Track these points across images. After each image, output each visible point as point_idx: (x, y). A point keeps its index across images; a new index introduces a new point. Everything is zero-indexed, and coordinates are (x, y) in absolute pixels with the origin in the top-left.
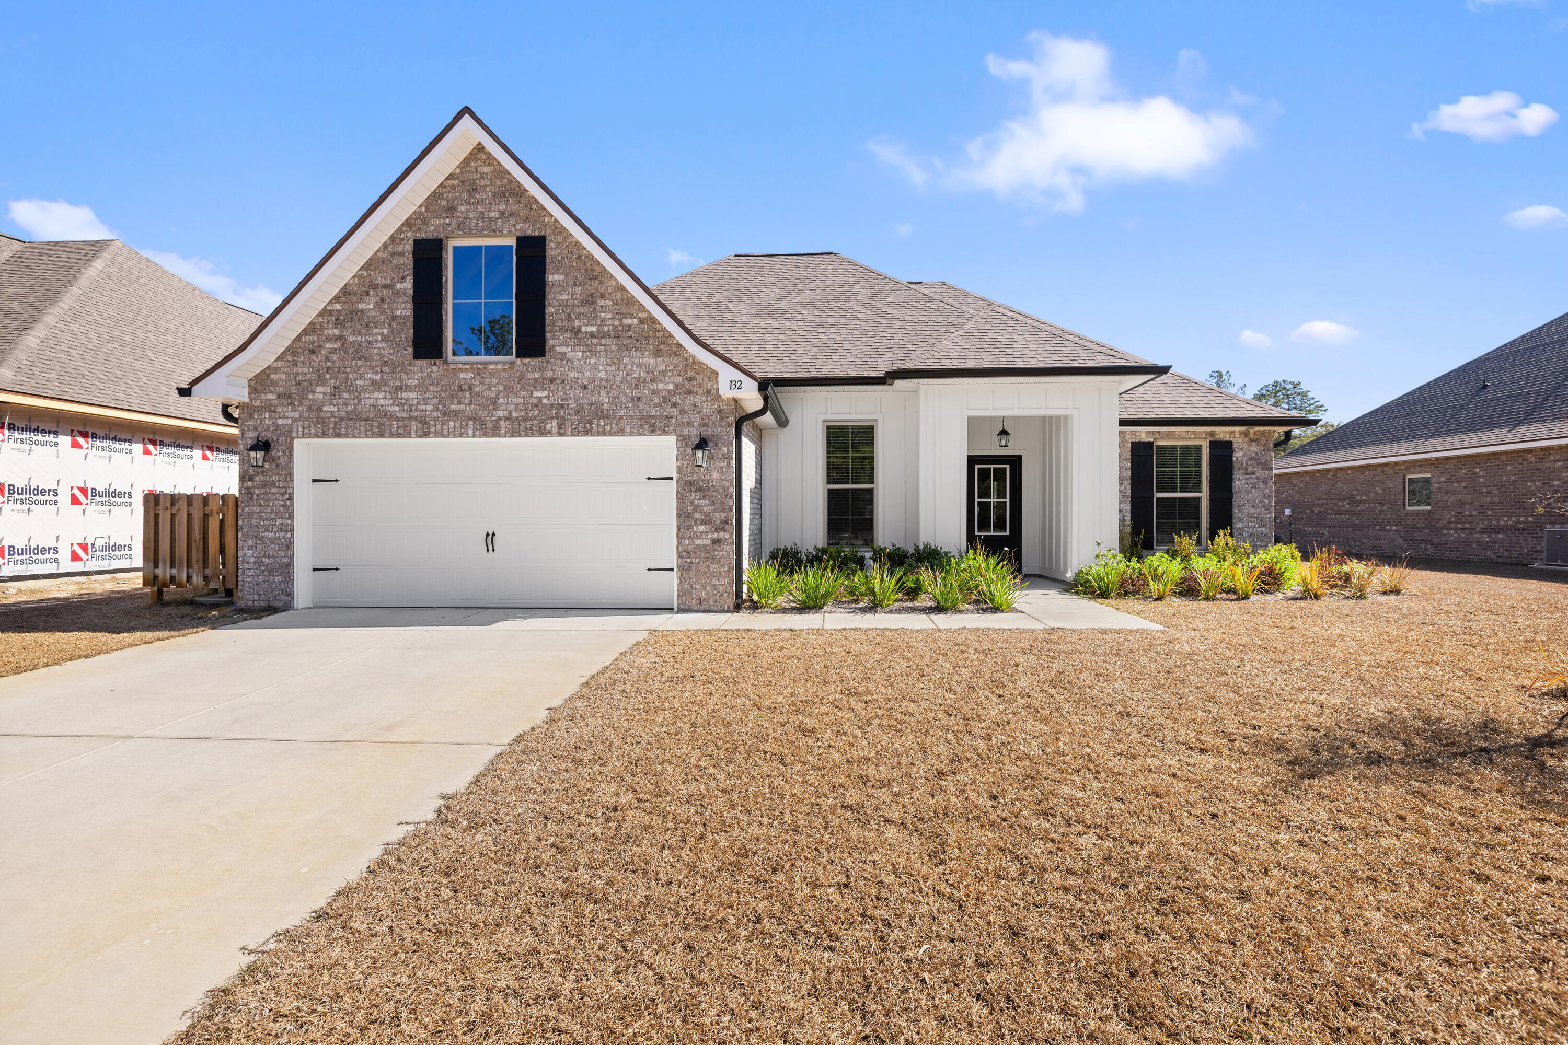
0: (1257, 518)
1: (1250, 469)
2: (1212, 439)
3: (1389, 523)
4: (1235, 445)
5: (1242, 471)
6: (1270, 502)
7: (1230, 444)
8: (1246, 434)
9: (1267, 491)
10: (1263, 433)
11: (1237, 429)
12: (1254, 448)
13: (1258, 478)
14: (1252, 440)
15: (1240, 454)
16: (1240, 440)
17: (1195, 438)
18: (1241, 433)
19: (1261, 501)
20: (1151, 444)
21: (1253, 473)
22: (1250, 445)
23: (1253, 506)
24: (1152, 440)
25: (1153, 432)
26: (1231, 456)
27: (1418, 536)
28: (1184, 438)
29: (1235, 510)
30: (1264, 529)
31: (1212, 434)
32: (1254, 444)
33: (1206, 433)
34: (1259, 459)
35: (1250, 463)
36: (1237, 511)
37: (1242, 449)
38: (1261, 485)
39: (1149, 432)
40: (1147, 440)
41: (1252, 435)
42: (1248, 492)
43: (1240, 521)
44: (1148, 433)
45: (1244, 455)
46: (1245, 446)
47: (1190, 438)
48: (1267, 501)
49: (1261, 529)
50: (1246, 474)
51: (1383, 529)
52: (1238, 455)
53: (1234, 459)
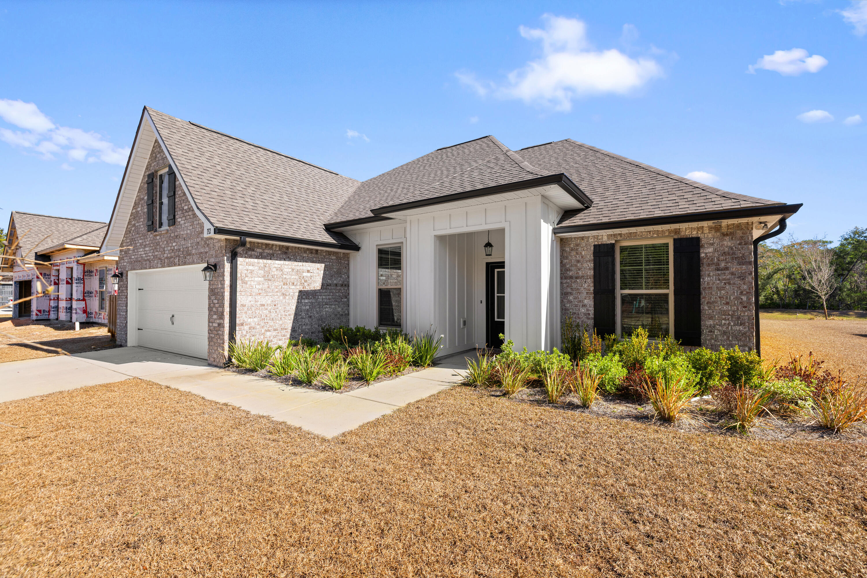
0: (732, 316)
1: (723, 265)
2: (676, 237)
4: (703, 241)
5: (713, 267)
6: (749, 299)
7: (698, 239)
8: (717, 229)
9: (745, 287)
10: (739, 226)
11: (705, 224)
12: (728, 242)
13: (732, 274)
14: (724, 235)
15: (711, 250)
16: (710, 236)
17: (658, 237)
18: (710, 228)
19: (737, 298)
20: (613, 246)
21: (727, 268)
22: (722, 240)
23: (727, 303)
24: (613, 242)
25: (614, 235)
26: (698, 253)
28: (646, 238)
29: (705, 307)
30: (741, 328)
31: (677, 231)
32: (727, 238)
33: (670, 231)
34: (734, 253)
35: (722, 258)
36: (706, 308)
37: (712, 244)
38: (738, 281)
39: (611, 235)
40: (609, 242)
41: (724, 230)
42: (720, 289)
43: (711, 318)
44: (609, 236)
45: (715, 250)
46: (716, 241)
47: (652, 237)
48: (744, 298)
49: (738, 328)
50: (718, 270)
52: (706, 252)
53: (702, 255)
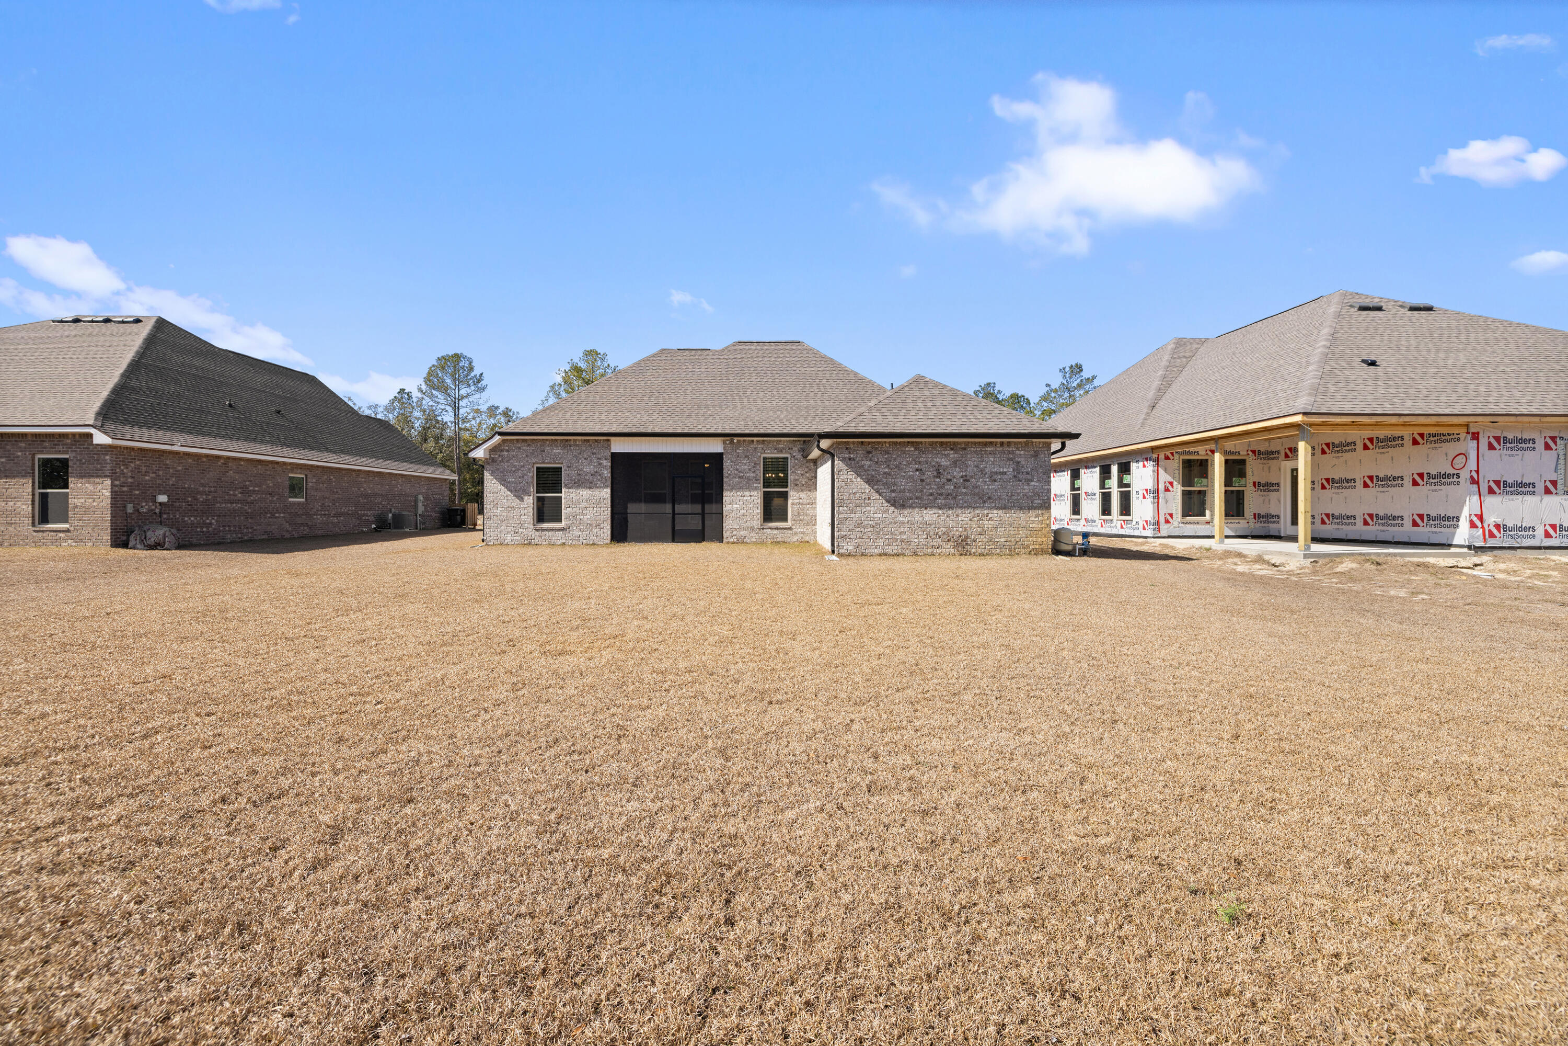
3: (278, 512)
27: (299, 521)
51: (273, 516)
